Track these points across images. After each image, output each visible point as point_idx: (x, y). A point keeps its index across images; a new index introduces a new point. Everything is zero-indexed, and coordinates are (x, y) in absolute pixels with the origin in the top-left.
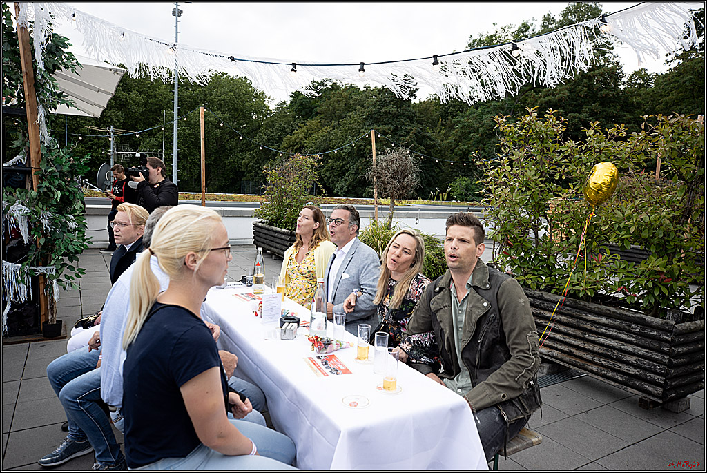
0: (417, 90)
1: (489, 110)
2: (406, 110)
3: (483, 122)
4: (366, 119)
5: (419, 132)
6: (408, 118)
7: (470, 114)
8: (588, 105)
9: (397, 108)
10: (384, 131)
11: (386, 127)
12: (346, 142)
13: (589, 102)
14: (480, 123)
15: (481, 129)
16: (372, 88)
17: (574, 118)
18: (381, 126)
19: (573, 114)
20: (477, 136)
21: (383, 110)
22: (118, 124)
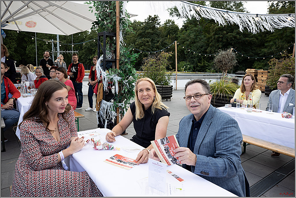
0: (160, 22)
1: (192, 31)
2: (156, 32)
3: (191, 37)
4: (138, 36)
5: (162, 42)
6: (157, 35)
7: (184, 33)
8: (236, 30)
9: (152, 30)
10: (148, 41)
11: (148, 39)
12: (130, 46)
13: (236, 28)
14: (189, 37)
15: (189, 40)
16: (137, 21)
17: (231, 35)
18: (146, 39)
19: (230, 33)
20: (188, 43)
21: (147, 31)
22: (15, 37)
